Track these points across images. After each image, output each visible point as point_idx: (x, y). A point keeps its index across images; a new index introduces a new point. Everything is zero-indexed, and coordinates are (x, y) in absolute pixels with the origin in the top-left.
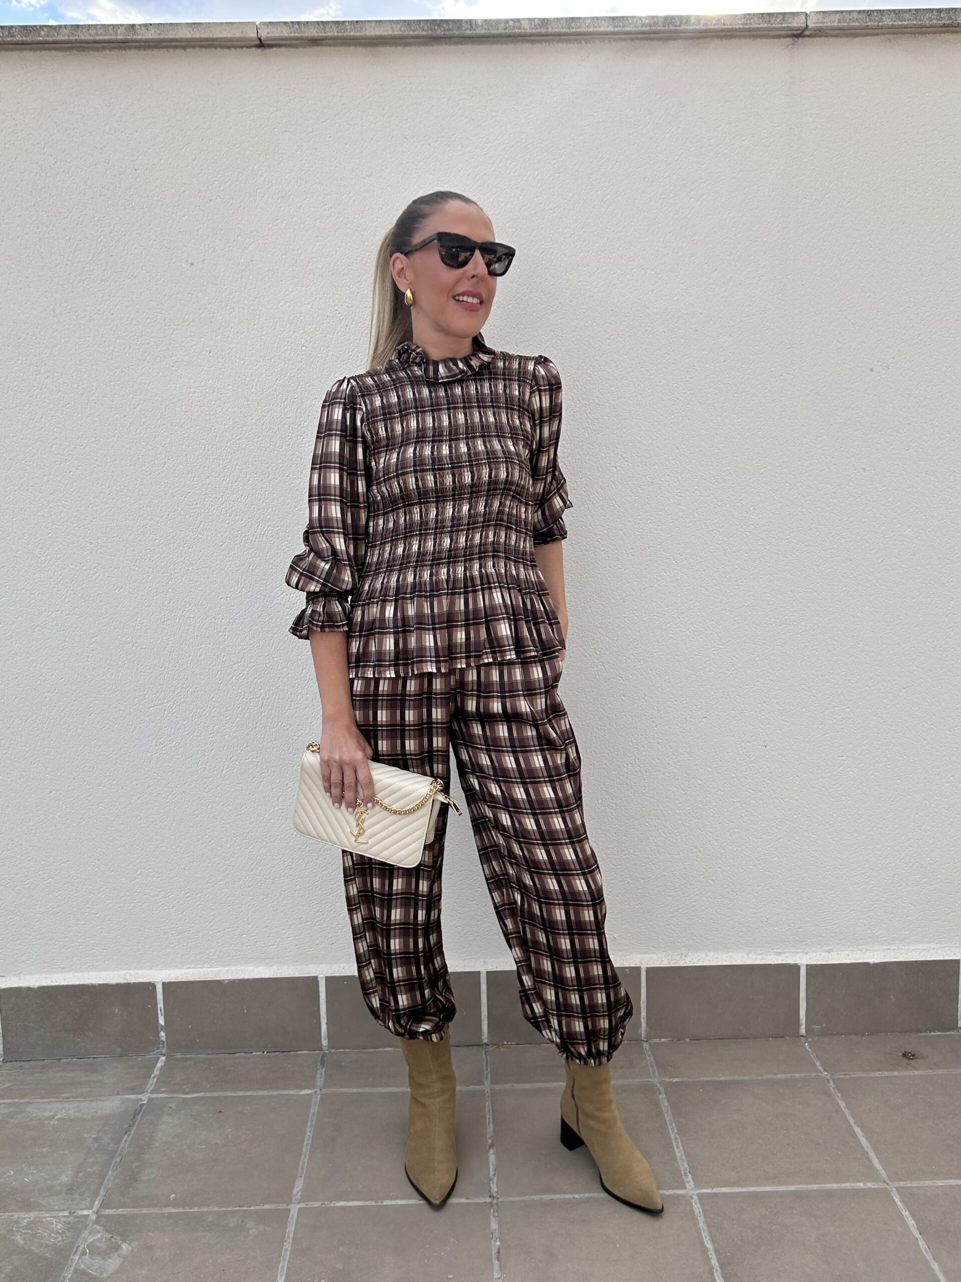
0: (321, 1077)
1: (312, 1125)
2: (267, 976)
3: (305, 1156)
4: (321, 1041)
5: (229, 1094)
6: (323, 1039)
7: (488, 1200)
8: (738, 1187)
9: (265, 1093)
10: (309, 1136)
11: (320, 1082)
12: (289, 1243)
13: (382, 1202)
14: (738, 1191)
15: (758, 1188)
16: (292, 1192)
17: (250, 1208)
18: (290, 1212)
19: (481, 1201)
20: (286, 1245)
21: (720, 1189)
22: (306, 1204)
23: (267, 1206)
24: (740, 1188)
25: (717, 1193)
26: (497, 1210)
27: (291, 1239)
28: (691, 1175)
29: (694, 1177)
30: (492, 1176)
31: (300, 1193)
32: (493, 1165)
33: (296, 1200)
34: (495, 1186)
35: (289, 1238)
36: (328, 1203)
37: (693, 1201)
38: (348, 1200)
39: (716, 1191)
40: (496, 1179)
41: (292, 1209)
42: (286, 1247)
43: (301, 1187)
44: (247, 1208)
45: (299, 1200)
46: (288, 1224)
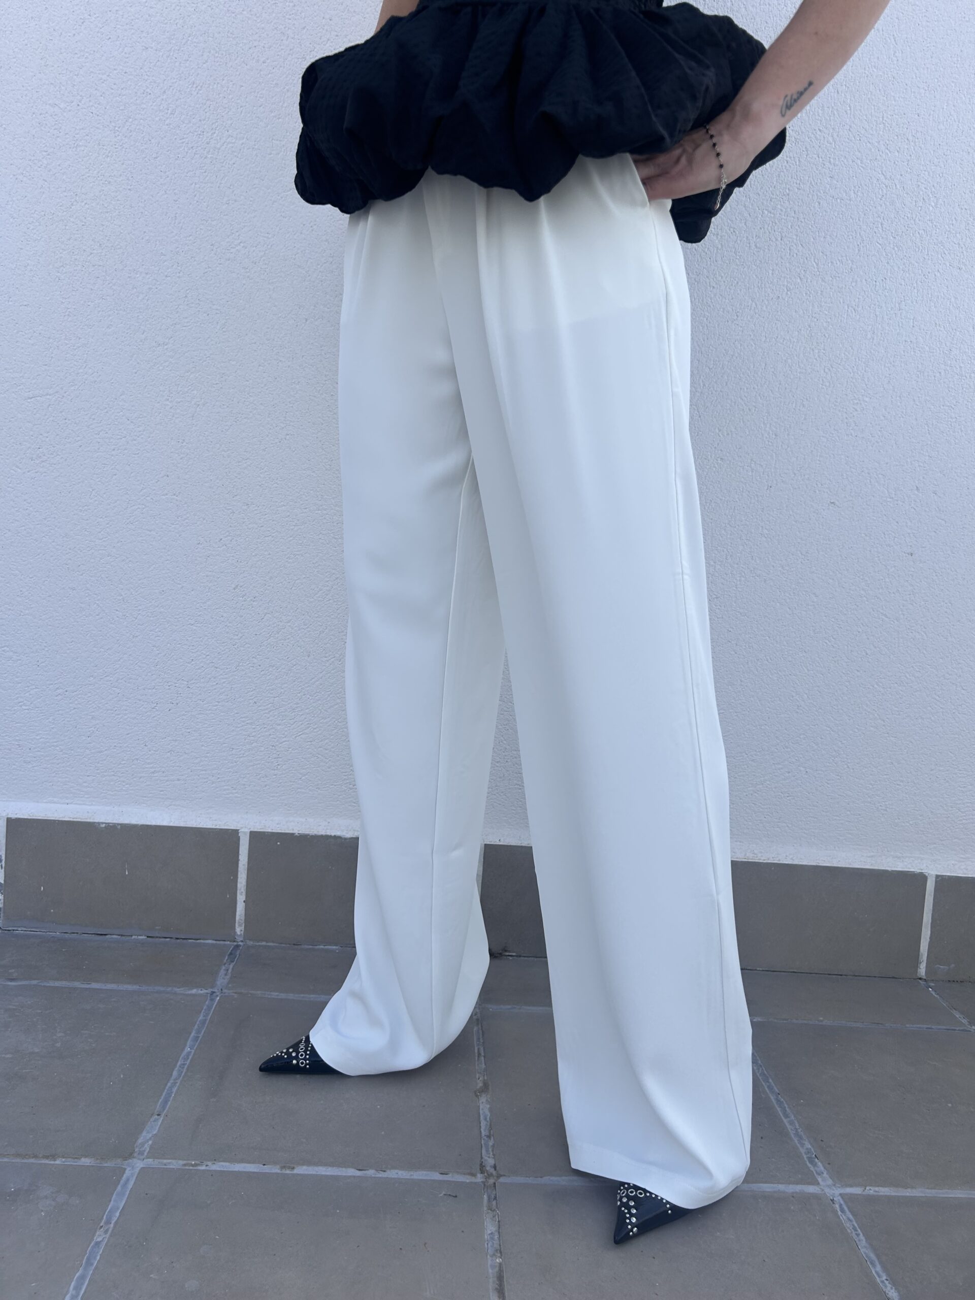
0: (226, 975)
1: (196, 1038)
2: (165, 823)
3: (175, 1083)
4: (235, 929)
5: (77, 984)
6: (237, 925)
7: (480, 1178)
9: (135, 987)
10: (189, 1053)
11: (222, 980)
12: (106, 1232)
13: (293, 1168)
14: (908, 1194)
15: (941, 1191)
16: (137, 1139)
17: (52, 1162)
18: (124, 1173)
19: (467, 1179)
20: (99, 1236)
21: (877, 1189)
22: (157, 1161)
23: (86, 1161)
24: (909, 1190)
25: (873, 1196)
26: (495, 1198)
27: (112, 1225)
28: (822, 1162)
29: (828, 1166)
30: (485, 1138)
31: (150, 1142)
32: (485, 1119)
33: (141, 1153)
34: (491, 1155)
35: (108, 1222)
36: (197, 1162)
37: (837, 1206)
38: (231, 1161)
39: (872, 1192)
40: (491, 1143)
41: (128, 1169)
42: (99, 1240)
43: (154, 1133)
44: (47, 1162)
45: (146, 1154)
46: (114, 1196)
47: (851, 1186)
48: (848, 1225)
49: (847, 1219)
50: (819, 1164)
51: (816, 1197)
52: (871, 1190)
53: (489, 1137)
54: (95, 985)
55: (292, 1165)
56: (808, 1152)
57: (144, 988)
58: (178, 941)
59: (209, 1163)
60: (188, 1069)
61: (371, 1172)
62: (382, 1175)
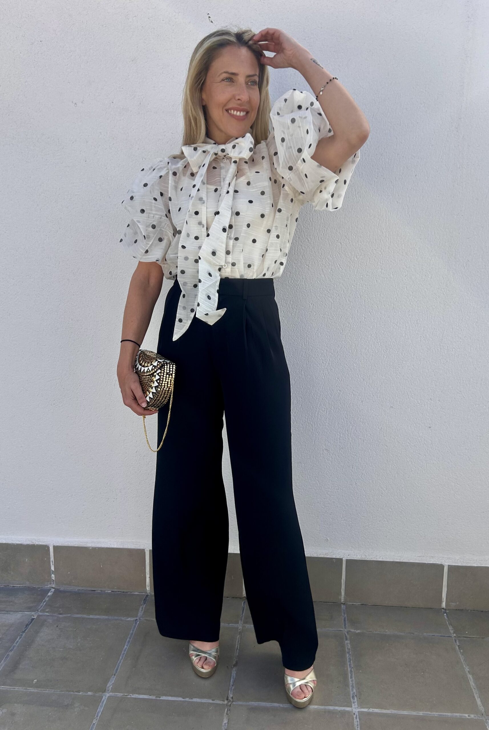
0: (142, 611)
1: (129, 641)
2: (115, 546)
3: (120, 662)
4: (145, 588)
5: (85, 616)
6: (147, 587)
7: (226, 702)
8: (385, 709)
9: (107, 617)
10: (126, 648)
11: (140, 613)
12: (97, 720)
13: (160, 697)
14: (385, 712)
15: (398, 711)
16: (107, 685)
17: (79, 694)
18: (102, 698)
19: (221, 702)
20: (95, 721)
21: (373, 709)
22: (114, 694)
23: (90, 693)
24: (386, 710)
25: (371, 712)
26: (230, 710)
27: (98, 717)
28: (357, 698)
29: (358, 699)
30: (231, 686)
31: (111, 686)
32: (233, 678)
33: (108, 690)
34: (232, 693)
35: (97, 716)
36: (127, 694)
37: (355, 716)
38: (139, 694)
39: (371, 711)
40: (233, 688)
41: (104, 697)
42: (94, 722)
43: (113, 682)
44: (77, 693)
45: (110, 690)
46: (99, 707)
47: (364, 708)
48: (356, 723)
49: (356, 722)
50: (356, 699)
51: (349, 712)
52: (371, 710)
53: (233, 685)
54: (91, 616)
55: (160, 696)
56: (354, 693)
57: (110, 618)
58: (124, 593)
59: (131, 695)
60: (125, 656)
61: (187, 699)
62: (191, 700)
